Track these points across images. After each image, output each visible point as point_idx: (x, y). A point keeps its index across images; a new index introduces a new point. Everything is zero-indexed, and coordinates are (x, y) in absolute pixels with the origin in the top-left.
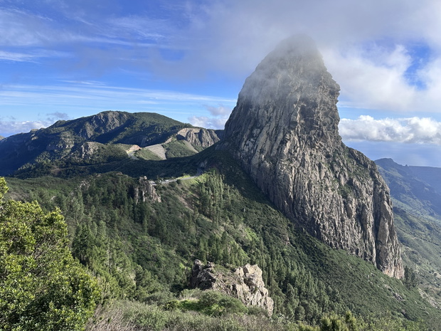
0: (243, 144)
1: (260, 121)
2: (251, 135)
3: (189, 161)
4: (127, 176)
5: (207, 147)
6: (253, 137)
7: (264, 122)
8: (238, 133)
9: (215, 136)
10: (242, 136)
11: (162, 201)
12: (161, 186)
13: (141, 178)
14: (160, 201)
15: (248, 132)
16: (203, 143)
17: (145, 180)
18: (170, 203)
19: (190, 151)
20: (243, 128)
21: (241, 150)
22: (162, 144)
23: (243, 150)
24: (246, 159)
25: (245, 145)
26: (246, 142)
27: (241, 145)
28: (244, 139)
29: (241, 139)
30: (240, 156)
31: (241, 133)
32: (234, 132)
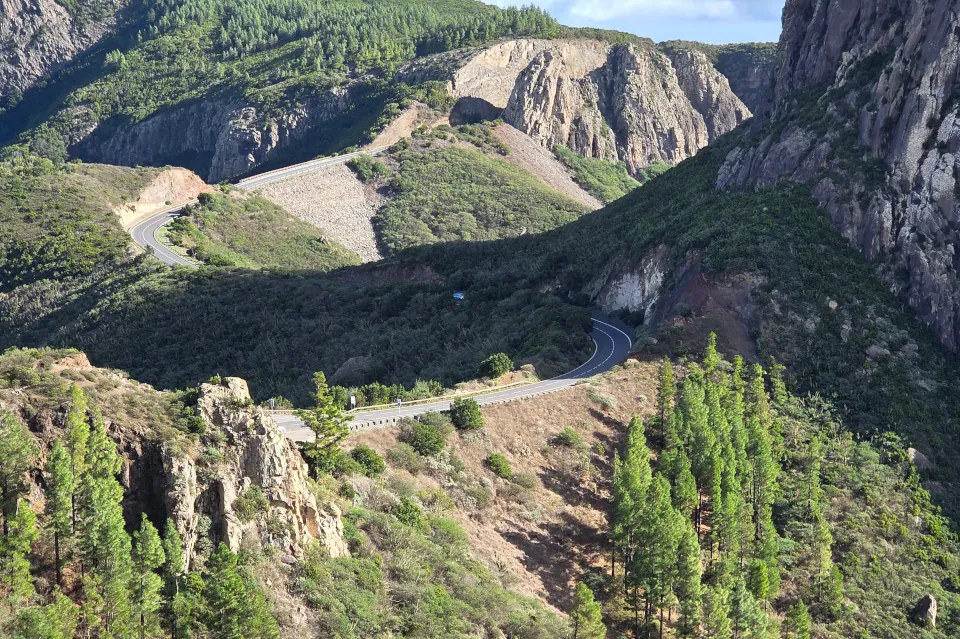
0: (918, 136)
3: (535, 266)
4: (119, 377)
5: (662, 166)
8: (875, 65)
9: (719, 86)
10: (909, 82)
11: (353, 546)
12: (346, 447)
13: (212, 393)
14: (337, 547)
16: (636, 142)
17: (235, 405)
18: (406, 561)
19: (544, 199)
20: (914, 30)
21: (903, 184)
22: (348, 157)
23: (919, 180)
24: (937, 245)
25: (927, 146)
26: (934, 124)
27: (903, 146)
28: (920, 103)
29: (900, 108)
30: (898, 224)
31: (896, 65)
32: (847, 56)
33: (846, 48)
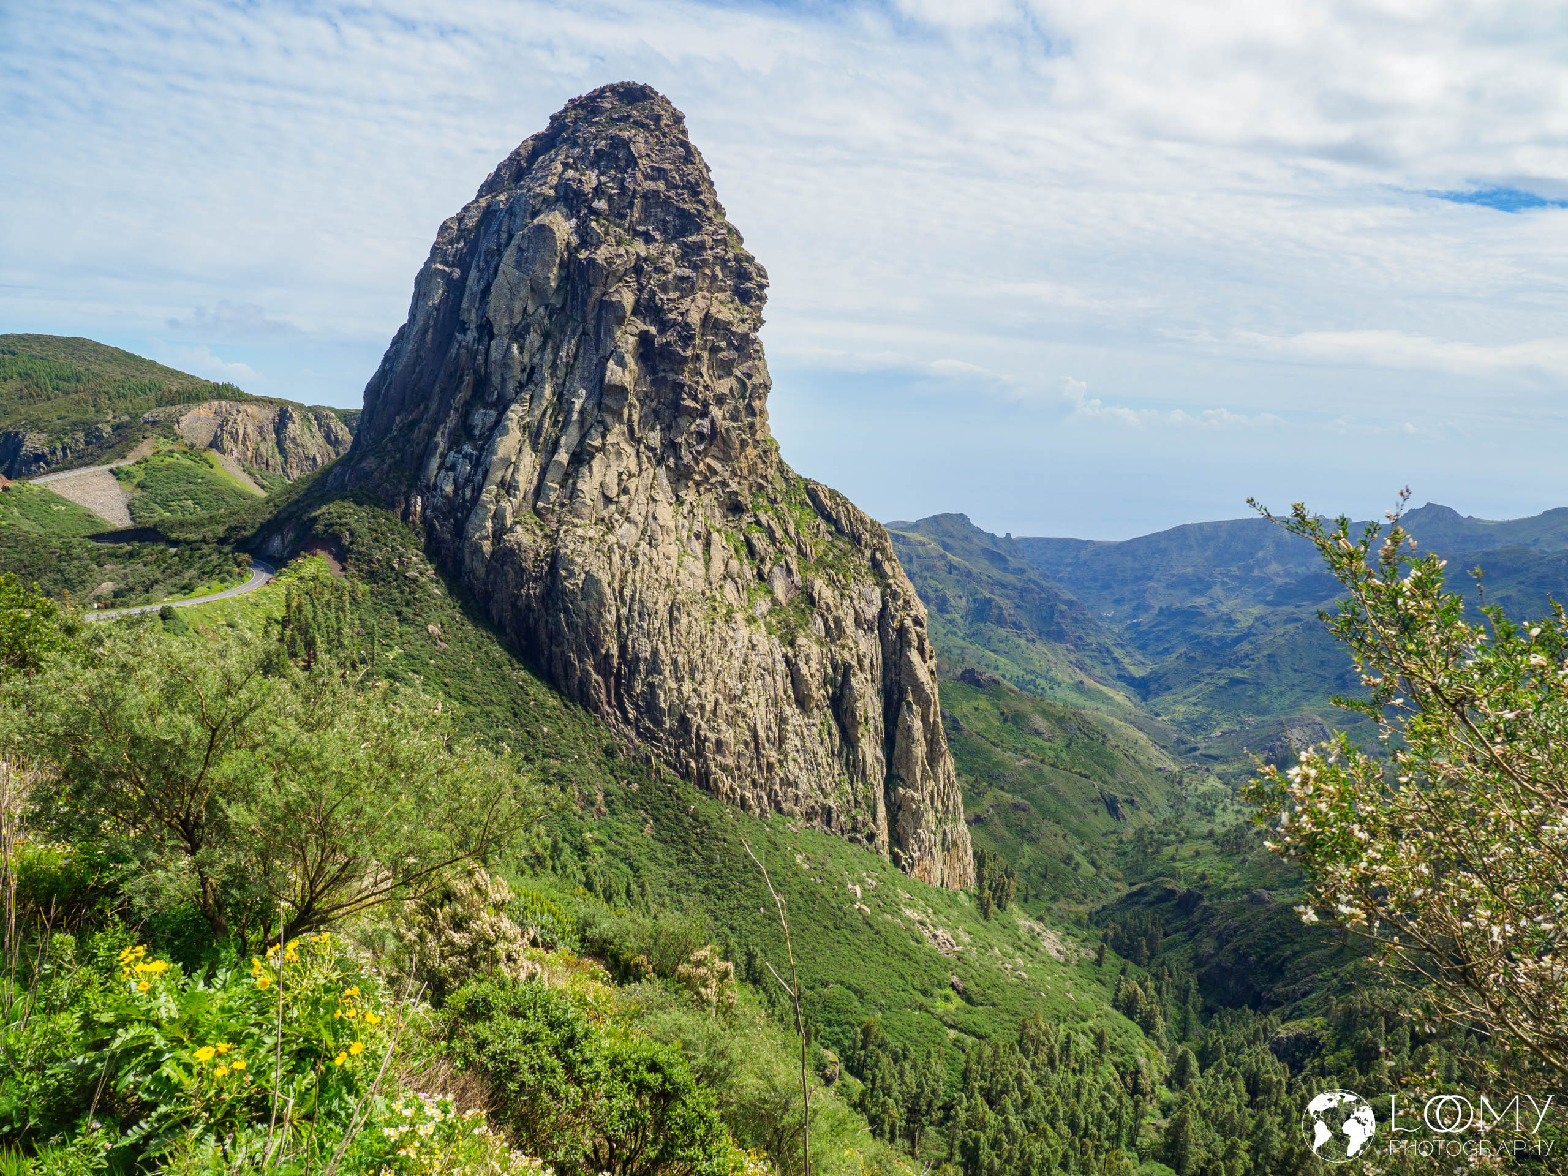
0: (435, 461)
1: (496, 380)
2: (464, 432)
6: (471, 437)
7: (511, 386)
8: (413, 424)
10: (431, 434)
15: (452, 419)
19: (234, 493)
20: (434, 406)
21: (428, 487)
22: (109, 466)
23: (435, 484)
24: (445, 519)
25: (440, 468)
26: (443, 456)
27: (426, 467)
28: (437, 445)
29: (426, 446)
30: (424, 508)
31: (424, 425)
32: (398, 419)
33: (398, 414)
